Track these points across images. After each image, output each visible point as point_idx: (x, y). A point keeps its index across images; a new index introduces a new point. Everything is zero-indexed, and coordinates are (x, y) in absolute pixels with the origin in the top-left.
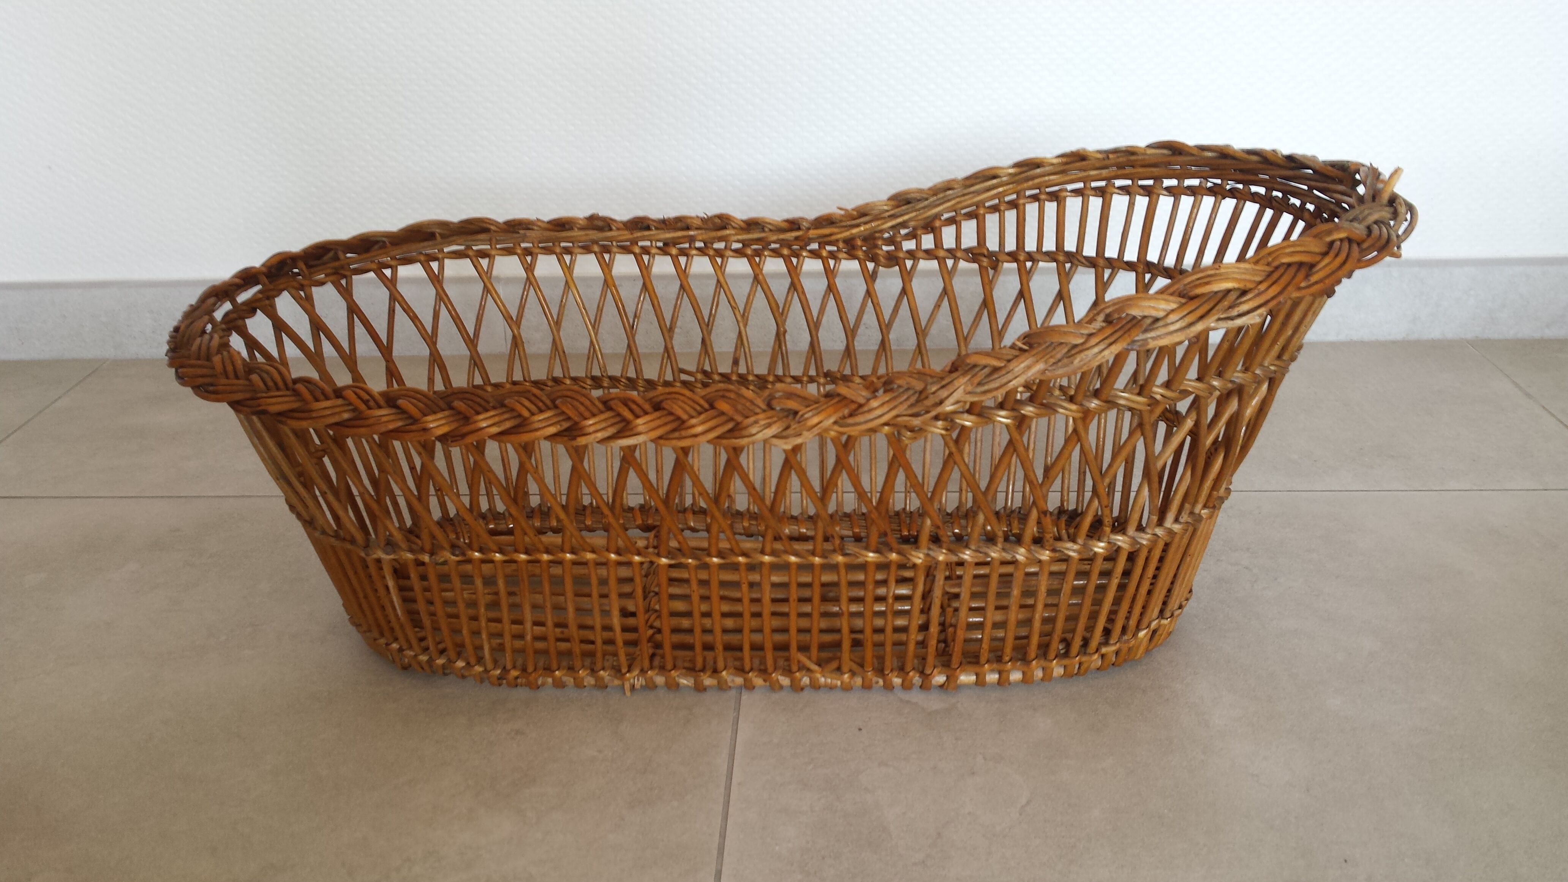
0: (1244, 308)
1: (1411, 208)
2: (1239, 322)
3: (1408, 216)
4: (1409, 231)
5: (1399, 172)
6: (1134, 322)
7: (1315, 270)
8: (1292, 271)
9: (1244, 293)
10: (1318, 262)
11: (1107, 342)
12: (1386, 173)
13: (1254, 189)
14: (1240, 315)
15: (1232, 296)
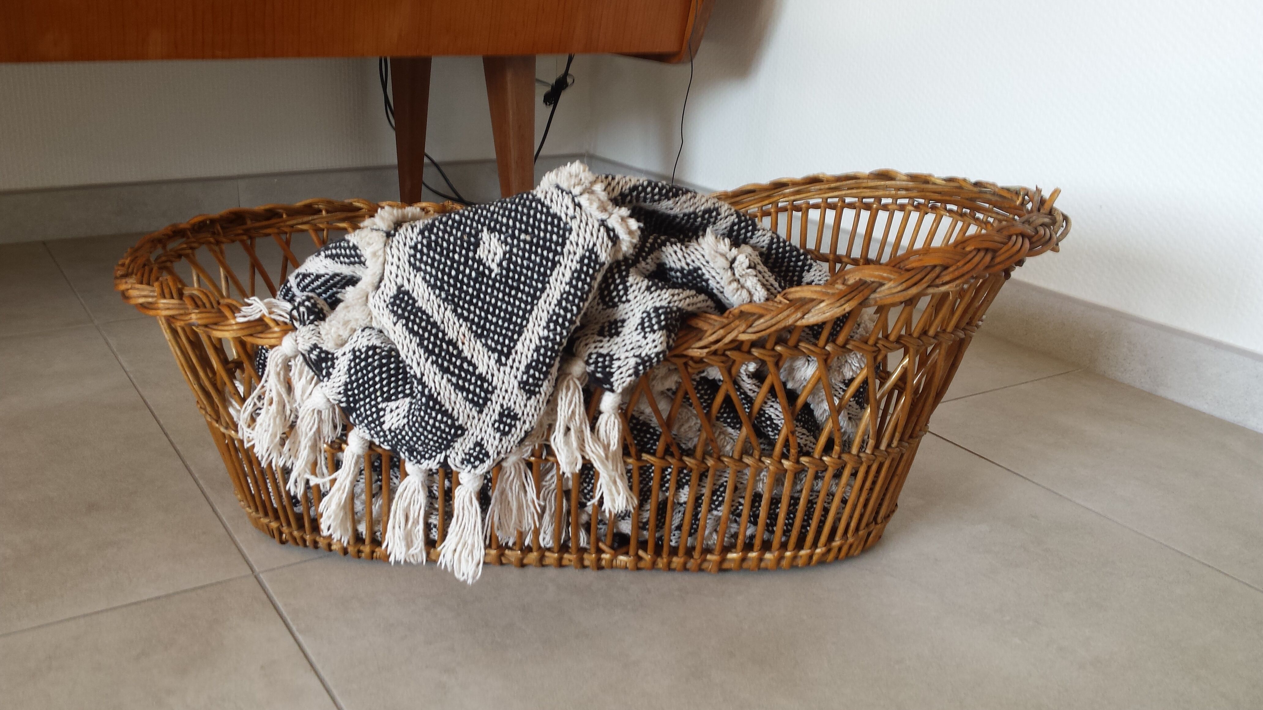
0: (947, 278)
1: (1065, 218)
2: (943, 289)
3: (1064, 224)
4: (1064, 234)
5: (1058, 192)
6: (866, 285)
7: (997, 254)
8: (982, 254)
9: (946, 268)
10: (1001, 249)
11: (846, 298)
12: (1046, 194)
13: (949, 206)
14: (944, 284)
15: (938, 270)
